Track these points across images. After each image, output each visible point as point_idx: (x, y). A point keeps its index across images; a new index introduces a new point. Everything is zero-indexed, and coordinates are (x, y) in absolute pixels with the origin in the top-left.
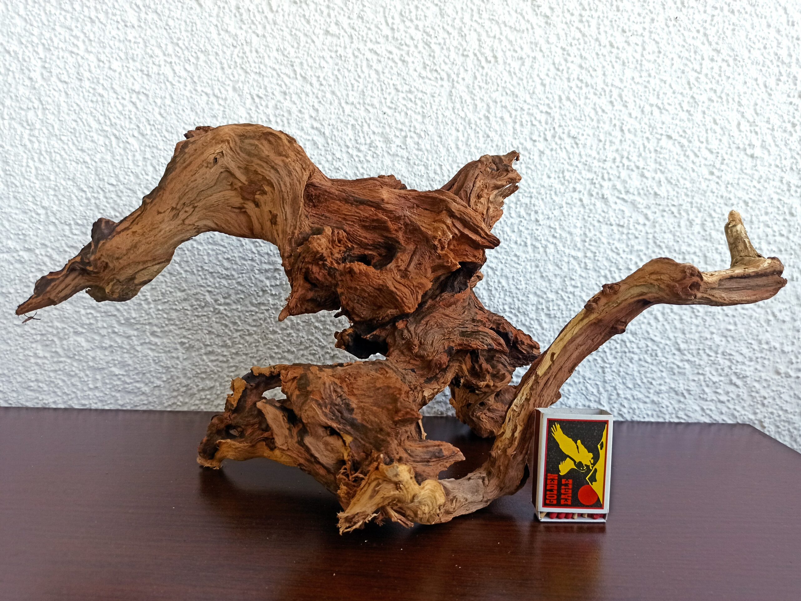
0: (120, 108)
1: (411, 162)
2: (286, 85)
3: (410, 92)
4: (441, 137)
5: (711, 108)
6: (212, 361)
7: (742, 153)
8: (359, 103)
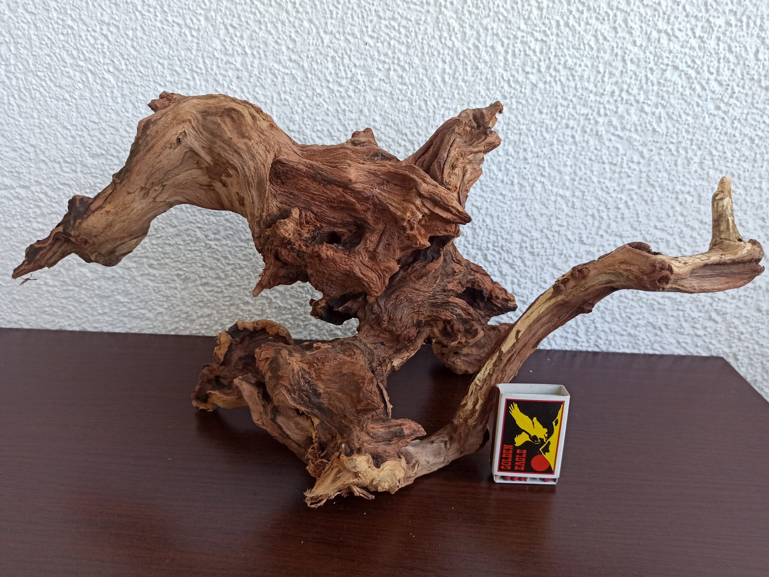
0: (92, 41)
1: (395, 97)
2: (260, 13)
3: (394, 19)
4: (426, 70)
5: (728, 33)
6: (208, 291)
7: (756, 84)
8: (339, 32)
